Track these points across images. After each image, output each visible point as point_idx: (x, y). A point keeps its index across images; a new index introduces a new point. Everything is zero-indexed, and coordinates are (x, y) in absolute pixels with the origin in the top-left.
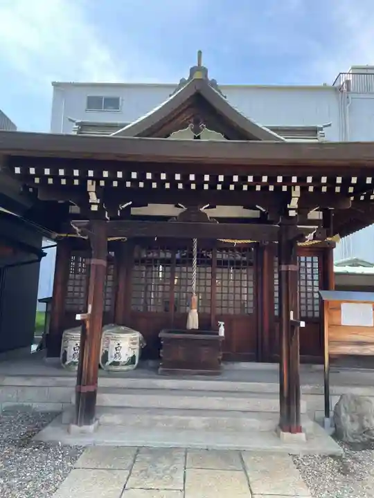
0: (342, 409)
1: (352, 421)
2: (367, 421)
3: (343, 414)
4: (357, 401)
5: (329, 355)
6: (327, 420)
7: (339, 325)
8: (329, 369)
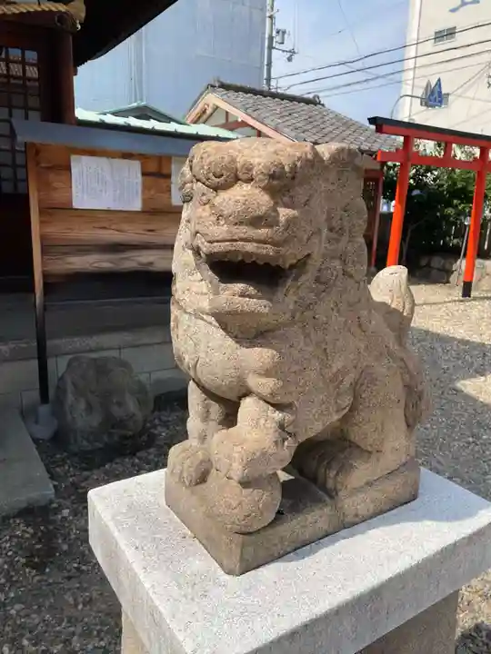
0: (70, 388)
1: (89, 408)
2: (119, 404)
3: (70, 398)
4: (102, 368)
5: (45, 275)
6: (44, 410)
7: (66, 208)
8: (45, 308)
